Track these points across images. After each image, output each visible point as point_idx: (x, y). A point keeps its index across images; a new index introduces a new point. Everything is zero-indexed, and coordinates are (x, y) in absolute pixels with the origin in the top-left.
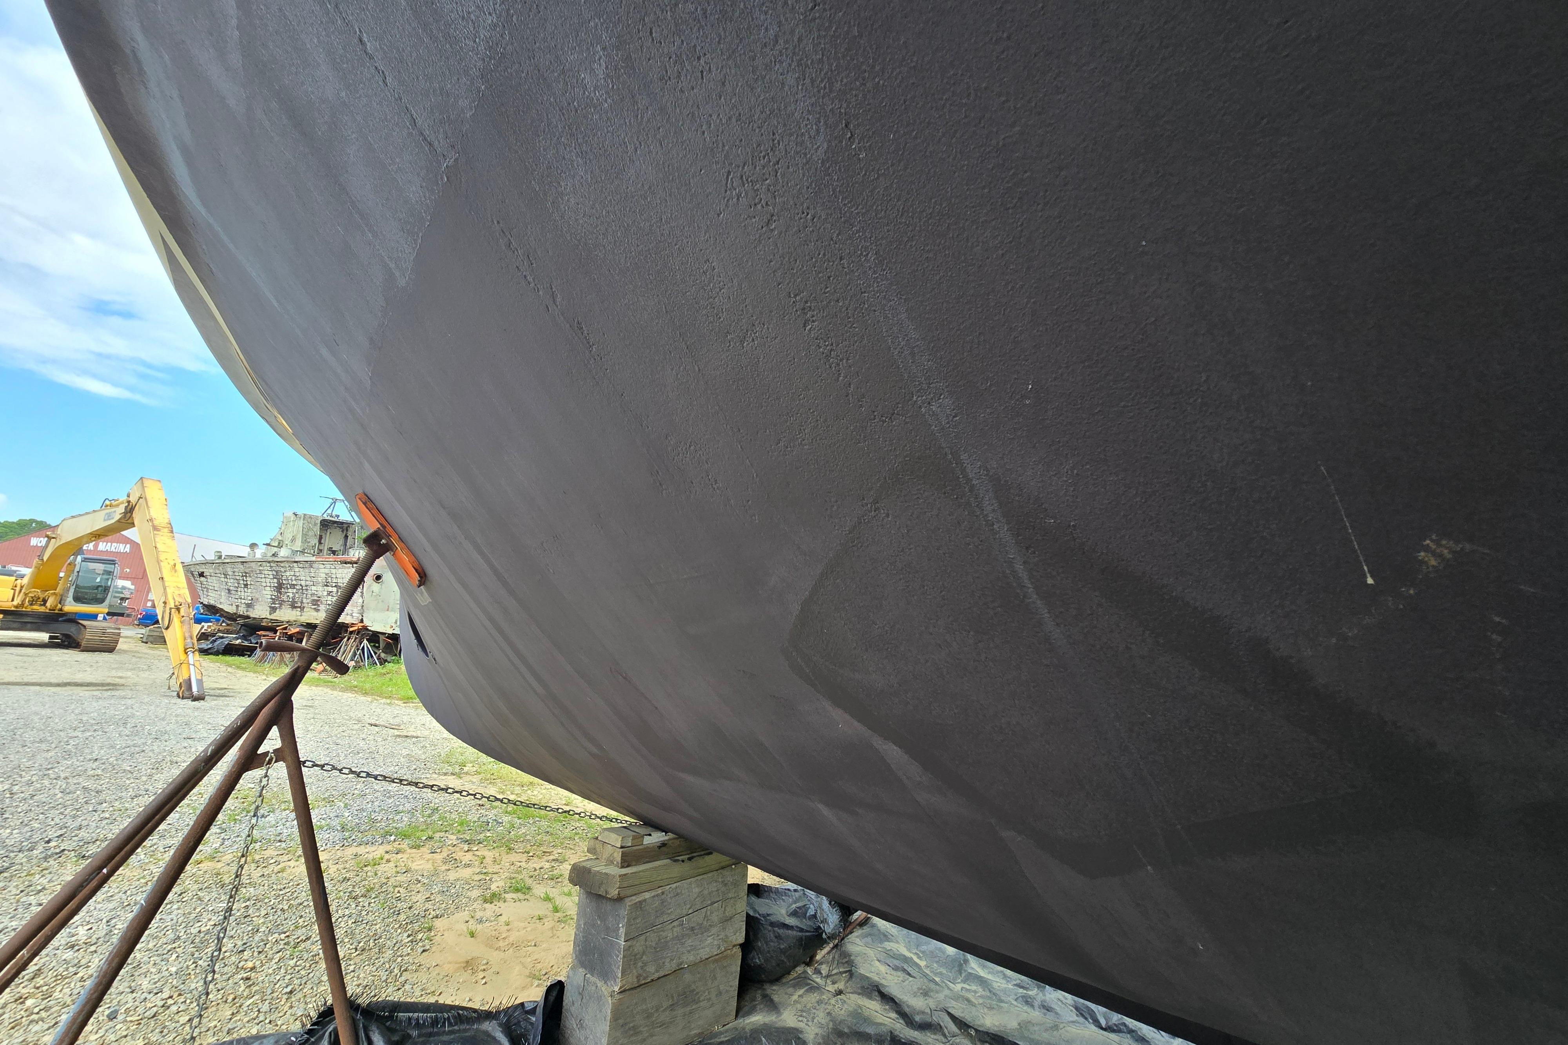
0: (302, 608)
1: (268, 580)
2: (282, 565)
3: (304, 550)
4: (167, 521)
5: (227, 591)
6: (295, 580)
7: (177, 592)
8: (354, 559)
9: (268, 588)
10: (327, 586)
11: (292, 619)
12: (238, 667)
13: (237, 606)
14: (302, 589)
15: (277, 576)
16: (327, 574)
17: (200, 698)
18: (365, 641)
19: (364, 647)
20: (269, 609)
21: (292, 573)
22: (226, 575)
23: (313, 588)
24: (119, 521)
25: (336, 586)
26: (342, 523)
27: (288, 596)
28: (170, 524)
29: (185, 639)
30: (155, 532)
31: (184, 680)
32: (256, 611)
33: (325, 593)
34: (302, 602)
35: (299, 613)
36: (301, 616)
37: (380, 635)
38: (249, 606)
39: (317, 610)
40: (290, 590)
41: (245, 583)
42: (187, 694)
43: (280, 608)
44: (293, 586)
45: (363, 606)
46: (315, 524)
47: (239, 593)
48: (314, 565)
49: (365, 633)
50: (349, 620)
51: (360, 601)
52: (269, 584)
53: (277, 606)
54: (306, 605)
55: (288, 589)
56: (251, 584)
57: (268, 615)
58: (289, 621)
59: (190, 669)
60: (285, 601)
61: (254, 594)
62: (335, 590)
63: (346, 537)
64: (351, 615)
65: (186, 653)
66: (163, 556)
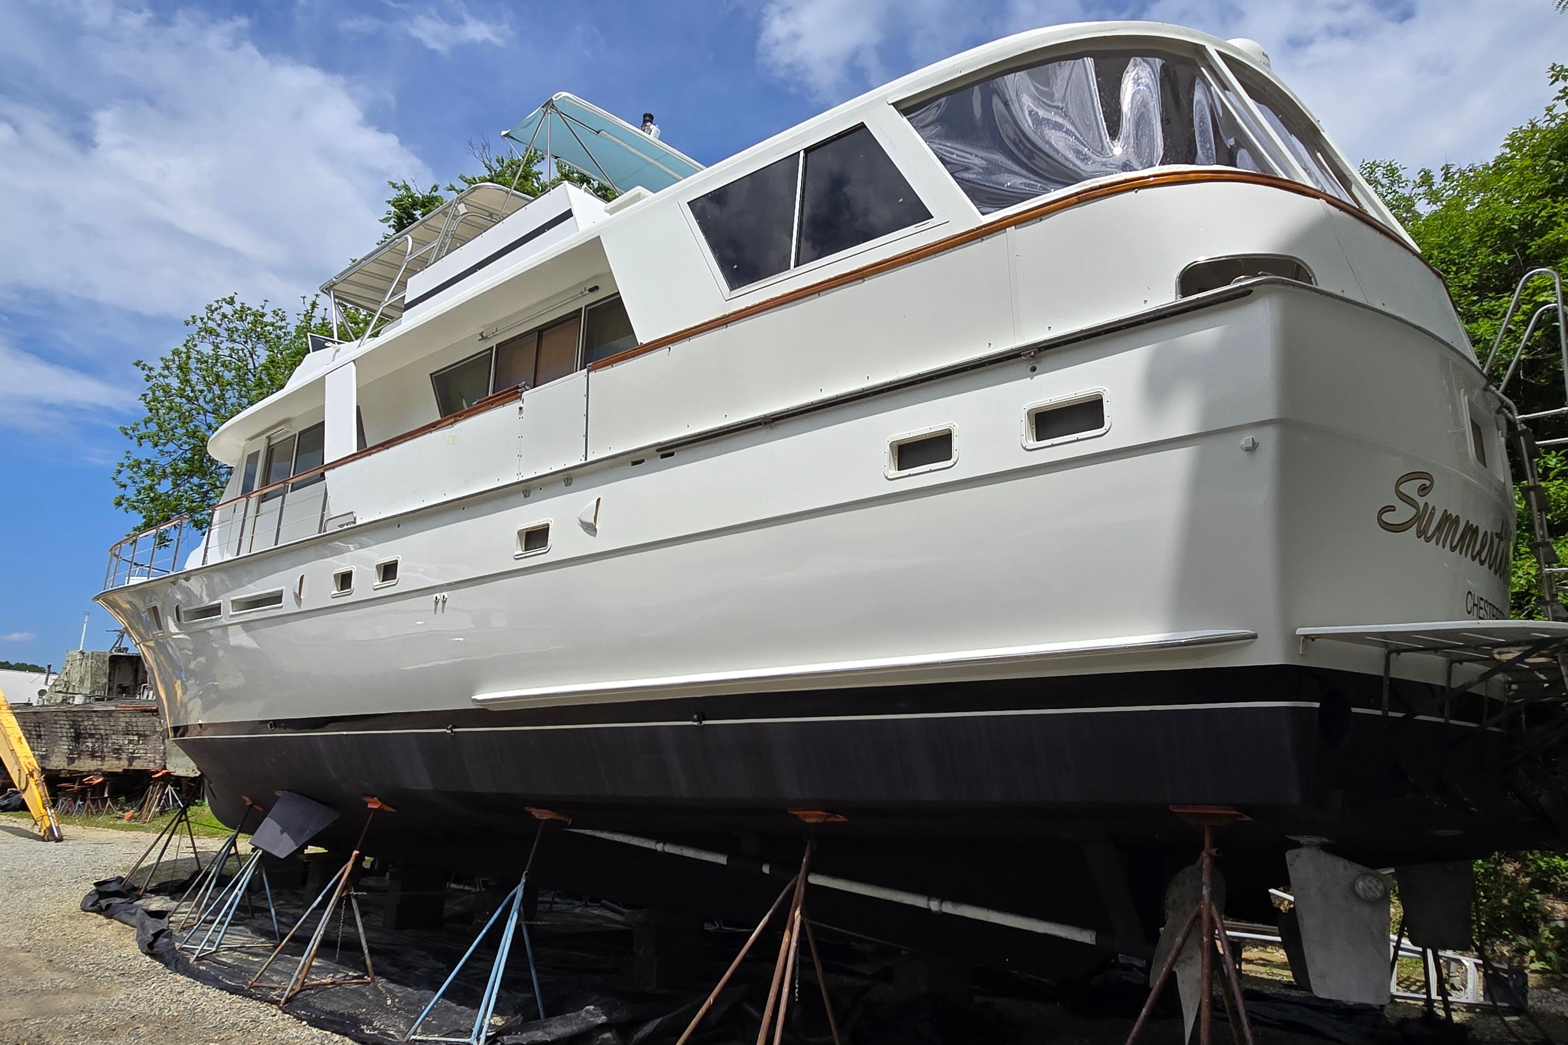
0: (103, 758)
1: (64, 730)
2: (80, 714)
3: (93, 693)
6: (94, 729)
7: (27, 761)
10: (128, 734)
11: (93, 768)
14: (102, 738)
15: (75, 725)
16: (127, 723)
17: (60, 840)
18: (169, 787)
19: (168, 792)
20: (66, 760)
21: (91, 723)
23: (114, 737)
25: (136, 735)
26: (130, 658)
27: (87, 746)
29: (40, 798)
31: (47, 828)
32: (53, 762)
33: (126, 742)
34: (102, 752)
35: (99, 763)
36: (102, 765)
37: (182, 779)
38: (44, 757)
39: (119, 759)
40: (89, 740)
41: (38, 733)
42: (50, 838)
43: (79, 758)
44: (92, 736)
45: (164, 754)
46: (104, 662)
48: (114, 714)
49: (169, 779)
50: (151, 767)
51: (162, 748)
52: (65, 734)
53: (75, 756)
54: (107, 754)
55: (86, 738)
56: (45, 735)
57: (66, 766)
58: (89, 771)
59: (49, 820)
60: (84, 751)
61: (48, 745)
62: (136, 738)
63: (136, 672)
64: (154, 762)
65: (45, 808)
66: (9, 731)
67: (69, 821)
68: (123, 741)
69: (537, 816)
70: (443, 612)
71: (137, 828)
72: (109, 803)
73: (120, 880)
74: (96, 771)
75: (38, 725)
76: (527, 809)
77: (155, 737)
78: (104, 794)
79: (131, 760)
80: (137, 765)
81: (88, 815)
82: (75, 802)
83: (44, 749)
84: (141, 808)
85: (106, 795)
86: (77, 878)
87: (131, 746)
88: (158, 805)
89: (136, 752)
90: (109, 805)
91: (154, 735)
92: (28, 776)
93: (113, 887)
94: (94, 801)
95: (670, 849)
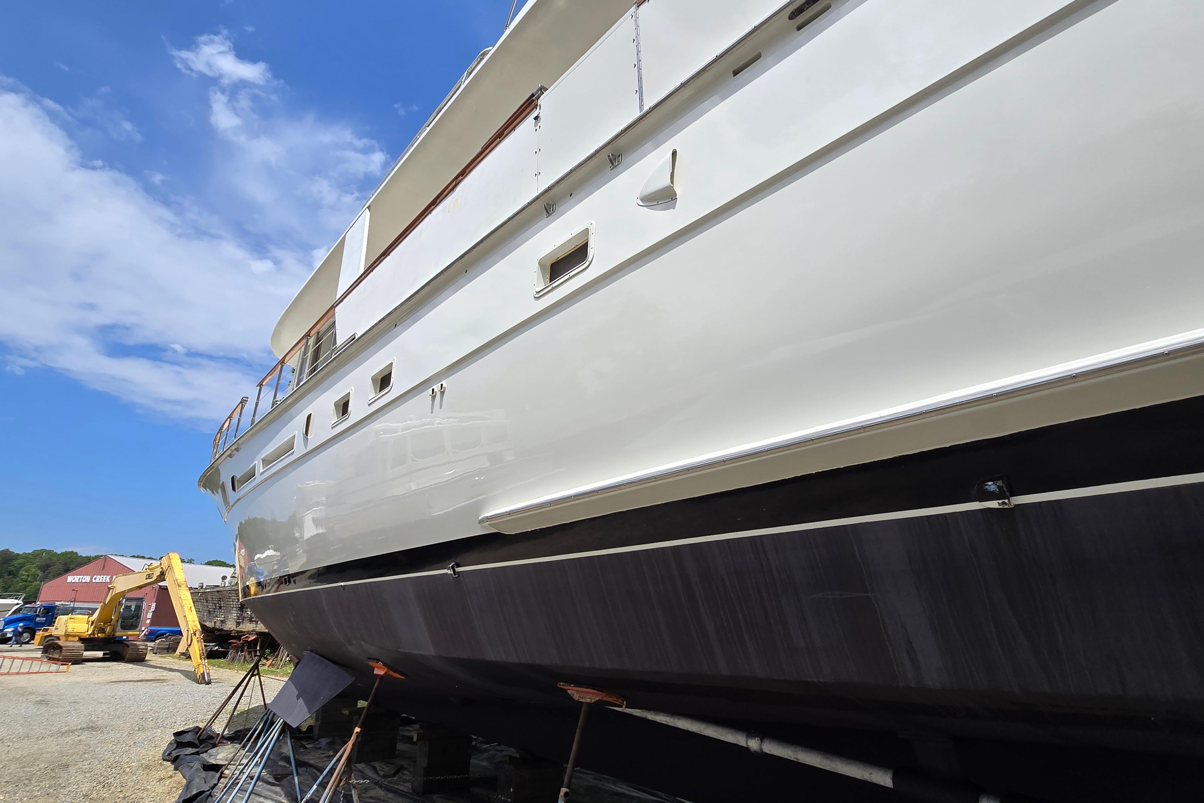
0: (256, 622)
1: (234, 603)
4: (184, 580)
5: (208, 612)
7: (193, 624)
9: (234, 609)
11: (251, 629)
12: (219, 666)
13: (215, 622)
17: (209, 683)
20: (235, 623)
22: (207, 601)
24: (156, 580)
27: (248, 614)
28: (186, 581)
29: (200, 651)
30: (179, 588)
31: (201, 674)
32: (227, 625)
35: (254, 625)
36: (256, 627)
38: (222, 622)
41: (220, 605)
42: (203, 682)
43: (243, 622)
47: (216, 613)
52: (235, 606)
53: (240, 621)
56: (224, 606)
57: (235, 628)
58: (248, 632)
59: (203, 668)
60: (246, 618)
61: (226, 614)
65: (201, 659)
66: (184, 603)
69: (576, 697)
70: (441, 408)
71: (275, 673)
73: (197, 730)
74: (252, 631)
75: (220, 600)
76: (561, 685)
78: (256, 648)
82: (238, 654)
83: (223, 616)
84: (276, 659)
85: (258, 648)
90: (259, 655)
92: (193, 635)
94: (250, 653)
95: (772, 748)
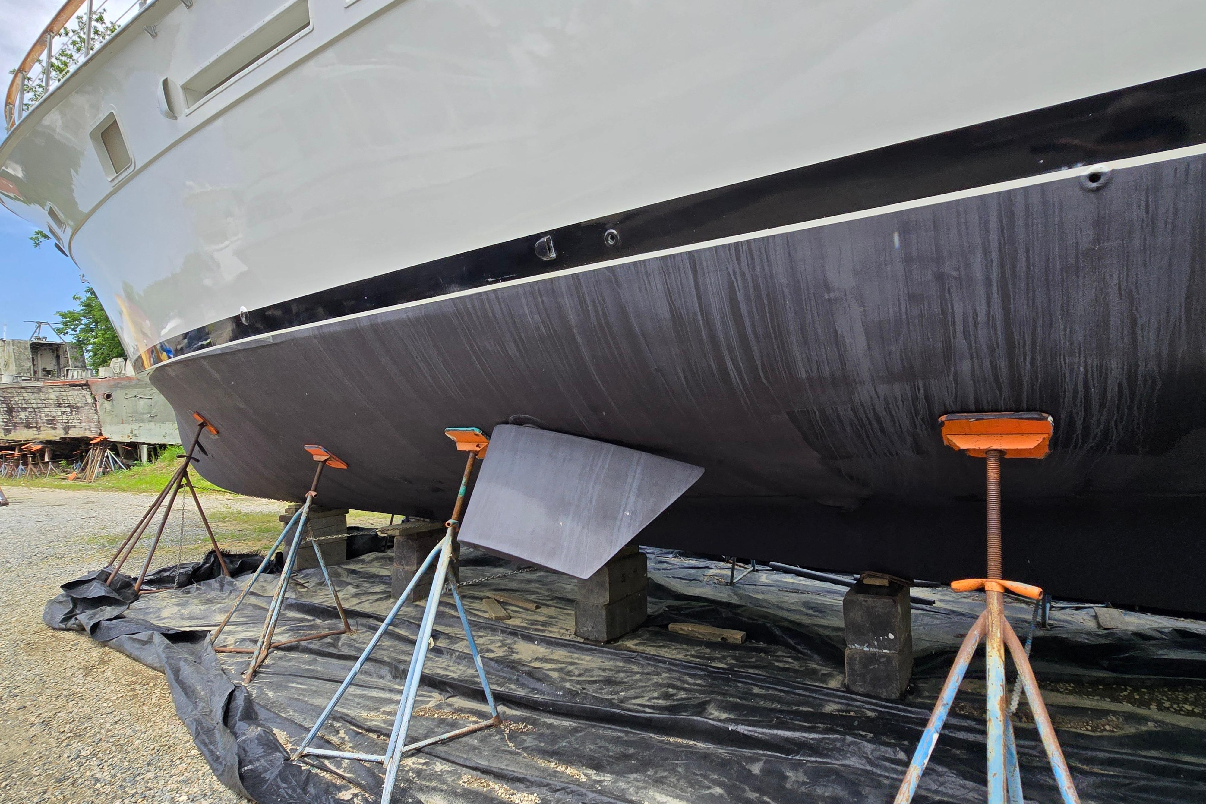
0: (39, 429)
2: (9, 391)
3: (20, 373)
6: (26, 404)
8: (82, 382)
10: (60, 407)
11: (30, 437)
14: (34, 411)
15: (5, 401)
16: (57, 397)
18: (108, 451)
19: (108, 455)
20: (3, 431)
21: (22, 398)
23: (46, 409)
25: (68, 406)
26: (51, 345)
27: (21, 418)
33: (60, 413)
34: (37, 423)
35: (36, 432)
36: (38, 434)
37: (119, 444)
39: (55, 429)
40: (22, 413)
43: (15, 429)
44: (24, 409)
45: (99, 422)
46: (26, 348)
48: (43, 390)
49: (106, 444)
50: (88, 434)
51: (96, 417)
53: (11, 427)
54: (42, 425)
55: (19, 412)
58: (27, 440)
60: (19, 423)
62: (68, 409)
63: (58, 357)
64: (90, 430)
67: (14, 483)
68: (56, 412)
71: (85, 488)
72: (51, 466)
73: (104, 577)
74: (33, 439)
77: (87, 408)
78: (44, 459)
79: (67, 429)
80: (73, 433)
81: (32, 477)
82: (17, 467)
84: (83, 470)
85: (47, 459)
86: (31, 557)
87: (65, 417)
88: (100, 467)
89: (71, 421)
90: (51, 468)
91: (86, 406)
93: (96, 591)
94: (35, 465)
